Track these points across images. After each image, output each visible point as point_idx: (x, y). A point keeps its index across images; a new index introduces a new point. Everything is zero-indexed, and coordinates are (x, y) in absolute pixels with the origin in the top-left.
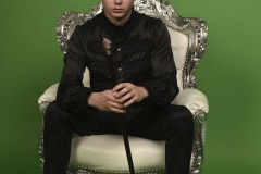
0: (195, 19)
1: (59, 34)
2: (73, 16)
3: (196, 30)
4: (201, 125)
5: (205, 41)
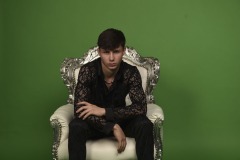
0: (151, 58)
1: (62, 73)
3: (152, 65)
4: (159, 129)
5: (158, 72)
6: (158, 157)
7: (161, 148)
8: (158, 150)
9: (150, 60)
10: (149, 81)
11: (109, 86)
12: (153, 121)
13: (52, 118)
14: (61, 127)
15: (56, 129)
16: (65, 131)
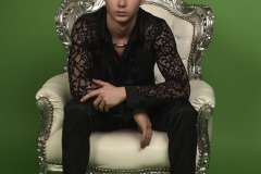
0: (201, 6)
1: (58, 23)
2: (72, 4)
3: (202, 18)
4: (207, 120)
5: (211, 30)
6: (202, 164)
7: (208, 150)
8: (202, 153)
9: (199, 11)
10: (195, 43)
11: (120, 51)
12: (197, 107)
13: (40, 94)
14: (52, 109)
15: (45, 113)
16: (58, 116)
